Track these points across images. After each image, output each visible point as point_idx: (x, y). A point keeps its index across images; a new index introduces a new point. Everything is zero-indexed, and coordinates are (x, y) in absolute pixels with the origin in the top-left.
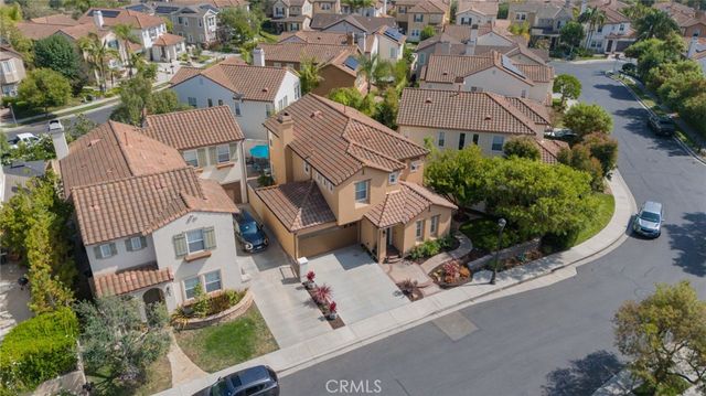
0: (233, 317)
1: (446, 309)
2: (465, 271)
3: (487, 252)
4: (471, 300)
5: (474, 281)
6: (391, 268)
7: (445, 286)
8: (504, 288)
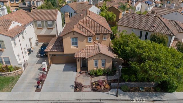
0: (10, 76)
1: (85, 100)
2: (108, 86)
3: (124, 81)
4: (100, 100)
5: (109, 92)
6: (80, 75)
7: (94, 90)
8: (121, 100)
